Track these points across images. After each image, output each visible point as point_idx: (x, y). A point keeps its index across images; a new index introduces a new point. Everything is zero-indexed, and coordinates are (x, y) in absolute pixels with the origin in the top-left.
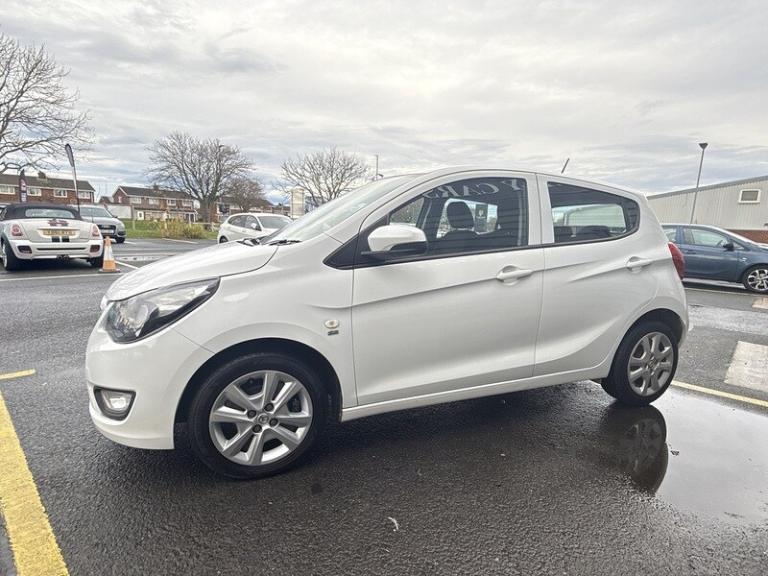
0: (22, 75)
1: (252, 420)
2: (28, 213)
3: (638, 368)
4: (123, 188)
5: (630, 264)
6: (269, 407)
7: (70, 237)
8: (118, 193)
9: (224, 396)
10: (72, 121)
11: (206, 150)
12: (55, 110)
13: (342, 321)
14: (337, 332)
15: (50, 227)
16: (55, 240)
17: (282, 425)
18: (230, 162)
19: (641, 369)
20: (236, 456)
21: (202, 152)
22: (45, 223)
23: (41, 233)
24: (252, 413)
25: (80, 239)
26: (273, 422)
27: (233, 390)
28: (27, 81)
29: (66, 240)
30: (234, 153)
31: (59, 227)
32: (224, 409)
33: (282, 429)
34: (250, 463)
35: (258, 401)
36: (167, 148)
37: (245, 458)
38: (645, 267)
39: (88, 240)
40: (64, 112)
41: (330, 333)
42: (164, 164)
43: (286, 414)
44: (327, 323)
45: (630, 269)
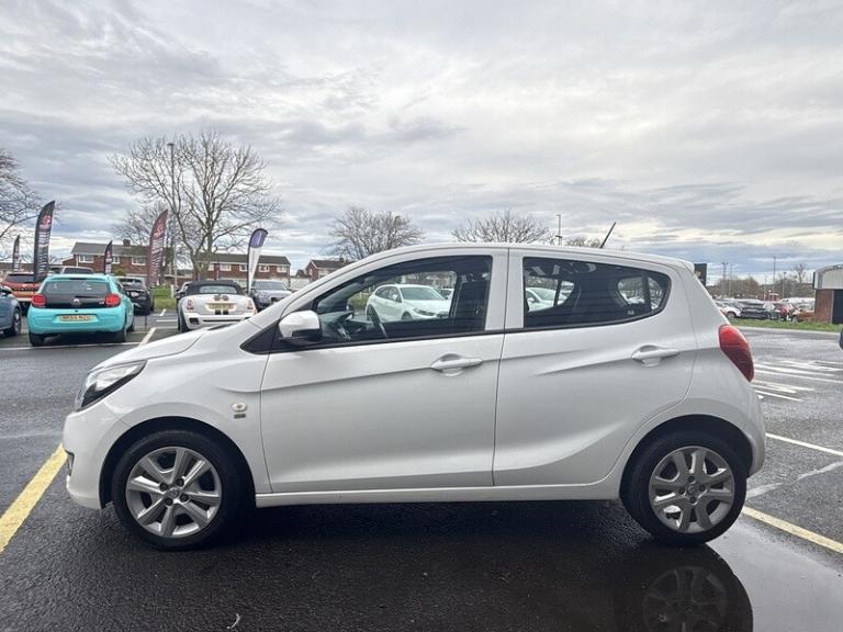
0: (233, 171)
1: (163, 493)
2: (202, 289)
3: (670, 492)
4: (314, 261)
5: (639, 355)
6: (179, 482)
7: (230, 310)
8: (310, 266)
9: (140, 468)
10: (267, 205)
11: (378, 222)
12: (254, 198)
13: (252, 405)
14: (244, 416)
15: (214, 302)
16: (218, 313)
17: (193, 501)
18: (400, 232)
19: (673, 495)
20: (150, 526)
21: (374, 224)
22: (210, 298)
23: (207, 307)
24: (163, 486)
25: (237, 312)
26: (184, 498)
27: (147, 462)
28: (236, 175)
29: (226, 313)
30: (405, 223)
31: (222, 301)
32: (141, 479)
33: (192, 505)
34: (161, 534)
35: (168, 475)
36: (344, 223)
37: (158, 528)
38: (667, 359)
39: (243, 312)
40: (260, 199)
41: (237, 417)
42: (342, 238)
43: (195, 491)
44: (235, 405)
45: (639, 361)
